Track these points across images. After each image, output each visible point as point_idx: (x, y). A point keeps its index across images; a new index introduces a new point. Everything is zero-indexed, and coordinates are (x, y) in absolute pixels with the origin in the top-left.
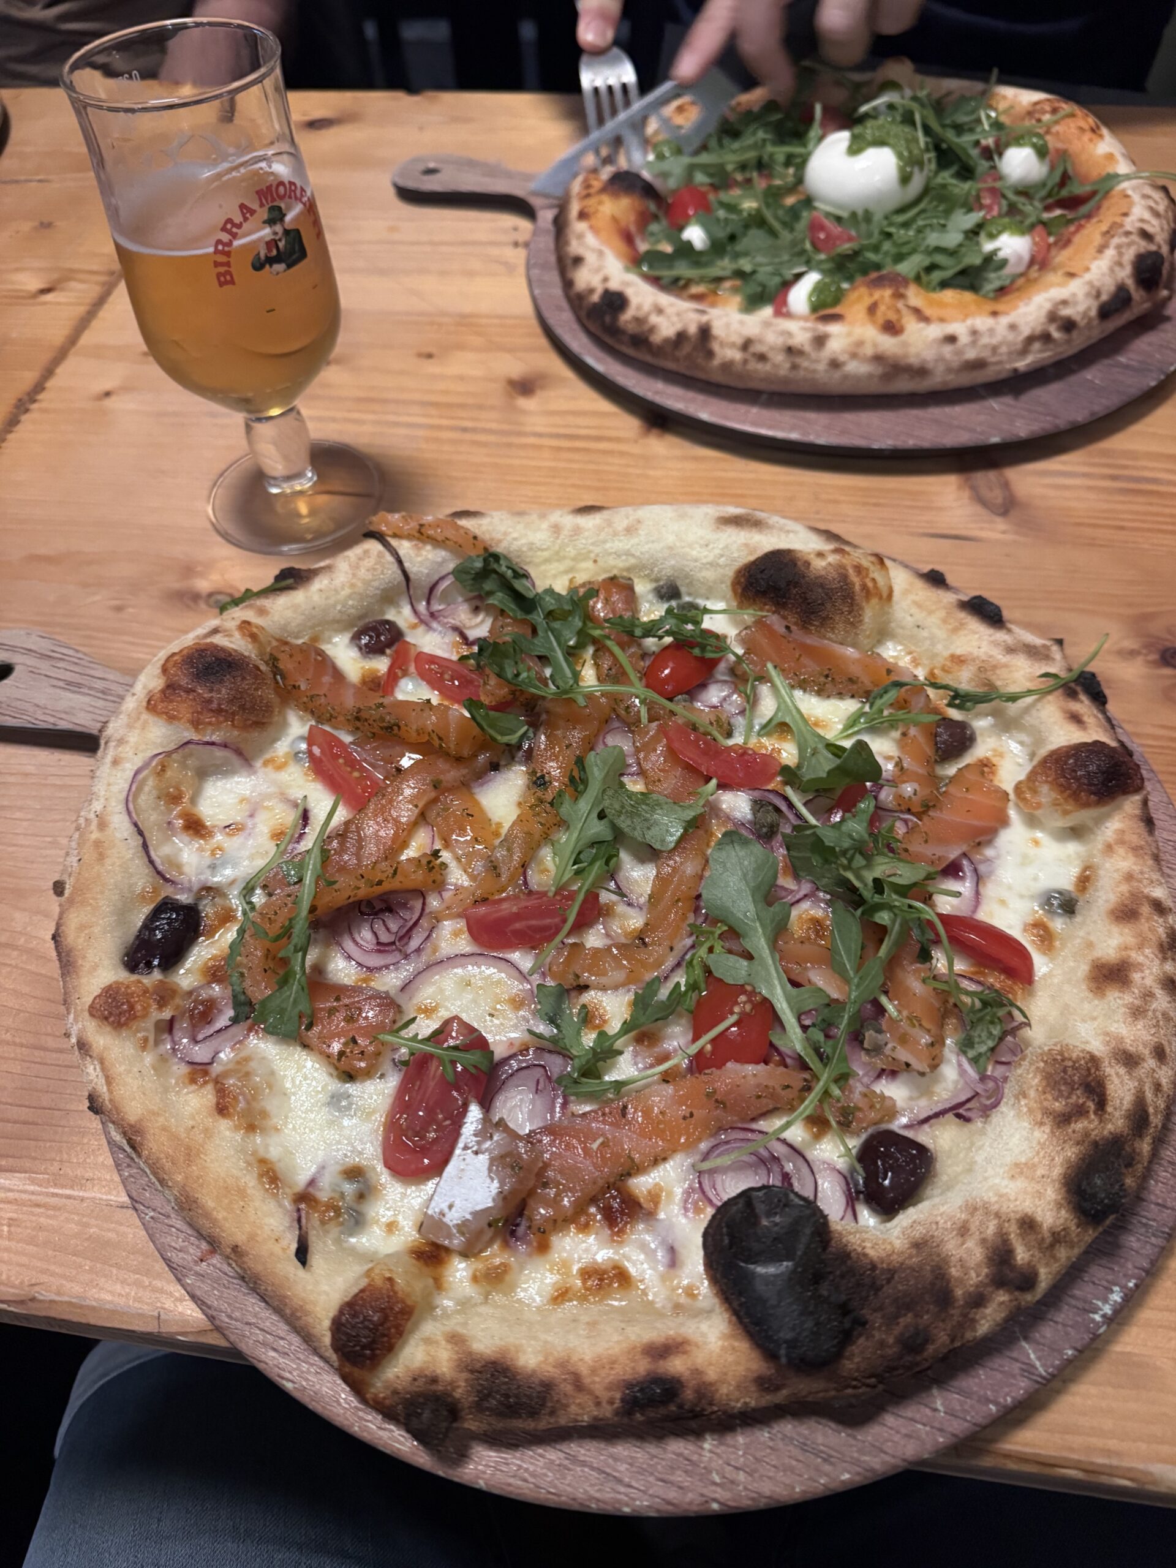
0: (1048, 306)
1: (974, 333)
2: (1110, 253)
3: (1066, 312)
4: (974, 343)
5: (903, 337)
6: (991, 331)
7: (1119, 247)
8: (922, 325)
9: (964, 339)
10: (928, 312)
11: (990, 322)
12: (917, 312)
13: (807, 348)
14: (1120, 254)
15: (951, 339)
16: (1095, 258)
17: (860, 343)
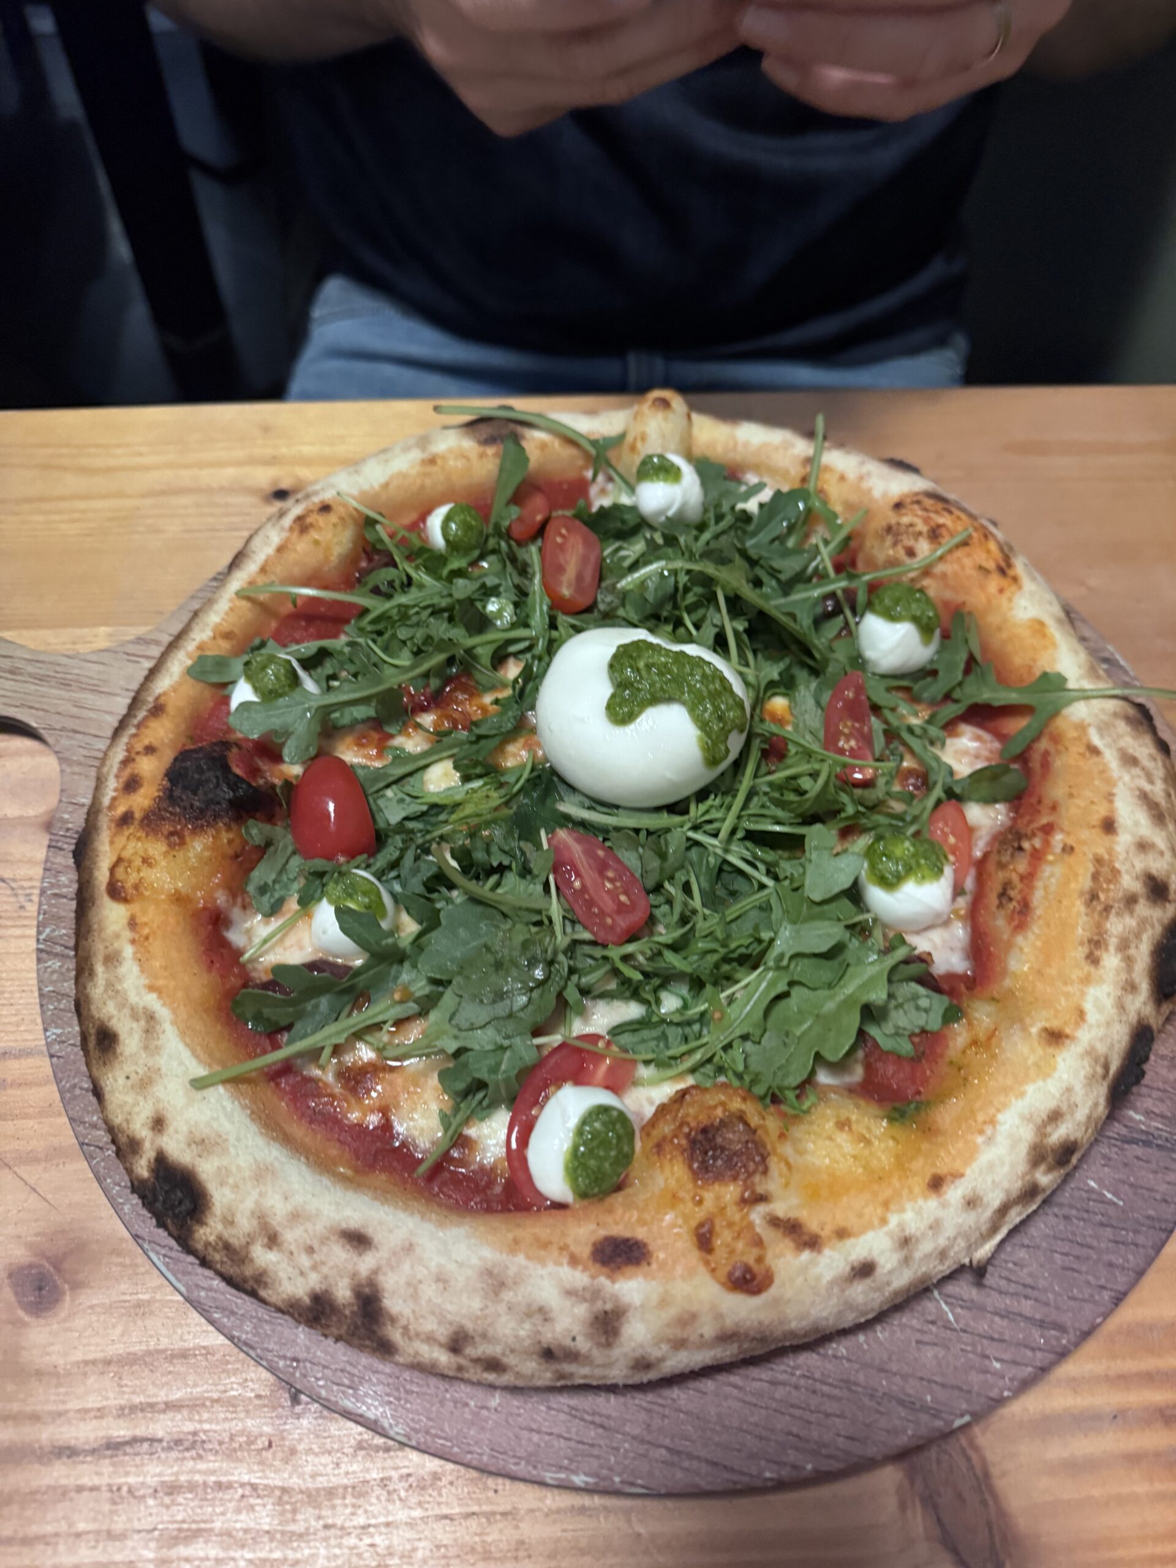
0: (1027, 1135)
1: (906, 1242)
2: (1111, 961)
3: (1059, 1134)
4: (906, 1261)
5: (773, 1291)
6: (935, 1226)
7: (1124, 946)
8: (806, 1255)
9: (887, 1260)
10: (812, 1223)
11: (931, 1205)
12: (792, 1228)
13: (583, 1345)
14: (1129, 961)
15: (865, 1270)
16: (1086, 980)
17: (688, 1319)
